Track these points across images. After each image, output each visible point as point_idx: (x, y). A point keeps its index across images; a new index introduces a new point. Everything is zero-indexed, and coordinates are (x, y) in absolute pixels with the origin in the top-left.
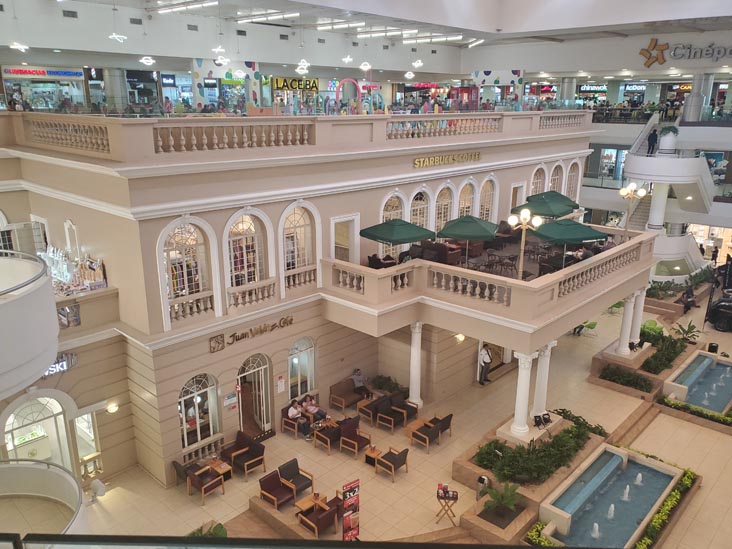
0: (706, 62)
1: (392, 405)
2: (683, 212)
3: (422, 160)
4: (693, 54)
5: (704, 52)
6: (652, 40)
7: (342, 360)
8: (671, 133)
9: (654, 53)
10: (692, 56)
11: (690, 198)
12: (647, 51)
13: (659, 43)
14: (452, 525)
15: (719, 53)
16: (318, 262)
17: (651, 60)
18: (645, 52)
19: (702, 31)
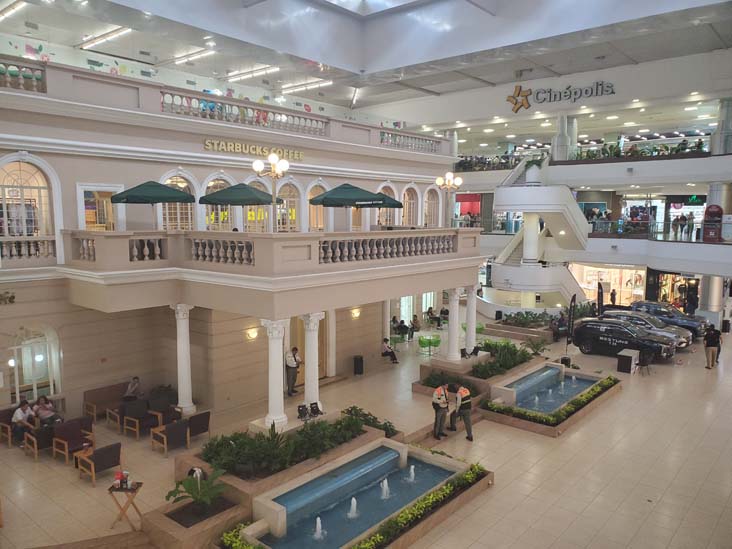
0: (565, 103)
1: (149, 408)
2: (561, 249)
3: (216, 143)
4: (553, 97)
5: (563, 95)
6: (516, 87)
7: (103, 360)
8: (535, 166)
9: (520, 99)
10: (553, 99)
11: (562, 233)
12: (513, 97)
13: (523, 89)
14: (130, 530)
15: (576, 93)
16: (57, 232)
17: (518, 106)
18: (510, 99)
19: (560, 75)
